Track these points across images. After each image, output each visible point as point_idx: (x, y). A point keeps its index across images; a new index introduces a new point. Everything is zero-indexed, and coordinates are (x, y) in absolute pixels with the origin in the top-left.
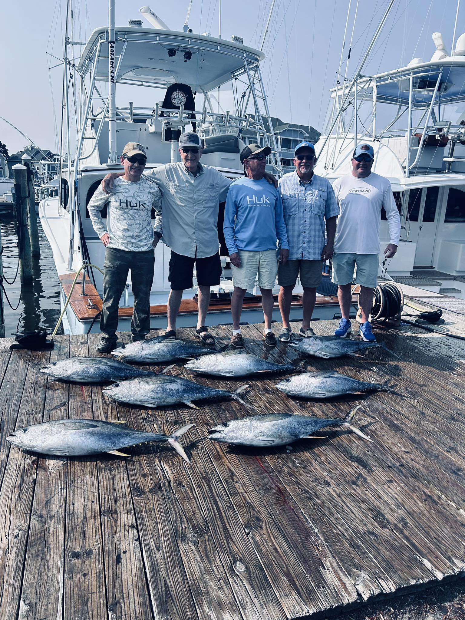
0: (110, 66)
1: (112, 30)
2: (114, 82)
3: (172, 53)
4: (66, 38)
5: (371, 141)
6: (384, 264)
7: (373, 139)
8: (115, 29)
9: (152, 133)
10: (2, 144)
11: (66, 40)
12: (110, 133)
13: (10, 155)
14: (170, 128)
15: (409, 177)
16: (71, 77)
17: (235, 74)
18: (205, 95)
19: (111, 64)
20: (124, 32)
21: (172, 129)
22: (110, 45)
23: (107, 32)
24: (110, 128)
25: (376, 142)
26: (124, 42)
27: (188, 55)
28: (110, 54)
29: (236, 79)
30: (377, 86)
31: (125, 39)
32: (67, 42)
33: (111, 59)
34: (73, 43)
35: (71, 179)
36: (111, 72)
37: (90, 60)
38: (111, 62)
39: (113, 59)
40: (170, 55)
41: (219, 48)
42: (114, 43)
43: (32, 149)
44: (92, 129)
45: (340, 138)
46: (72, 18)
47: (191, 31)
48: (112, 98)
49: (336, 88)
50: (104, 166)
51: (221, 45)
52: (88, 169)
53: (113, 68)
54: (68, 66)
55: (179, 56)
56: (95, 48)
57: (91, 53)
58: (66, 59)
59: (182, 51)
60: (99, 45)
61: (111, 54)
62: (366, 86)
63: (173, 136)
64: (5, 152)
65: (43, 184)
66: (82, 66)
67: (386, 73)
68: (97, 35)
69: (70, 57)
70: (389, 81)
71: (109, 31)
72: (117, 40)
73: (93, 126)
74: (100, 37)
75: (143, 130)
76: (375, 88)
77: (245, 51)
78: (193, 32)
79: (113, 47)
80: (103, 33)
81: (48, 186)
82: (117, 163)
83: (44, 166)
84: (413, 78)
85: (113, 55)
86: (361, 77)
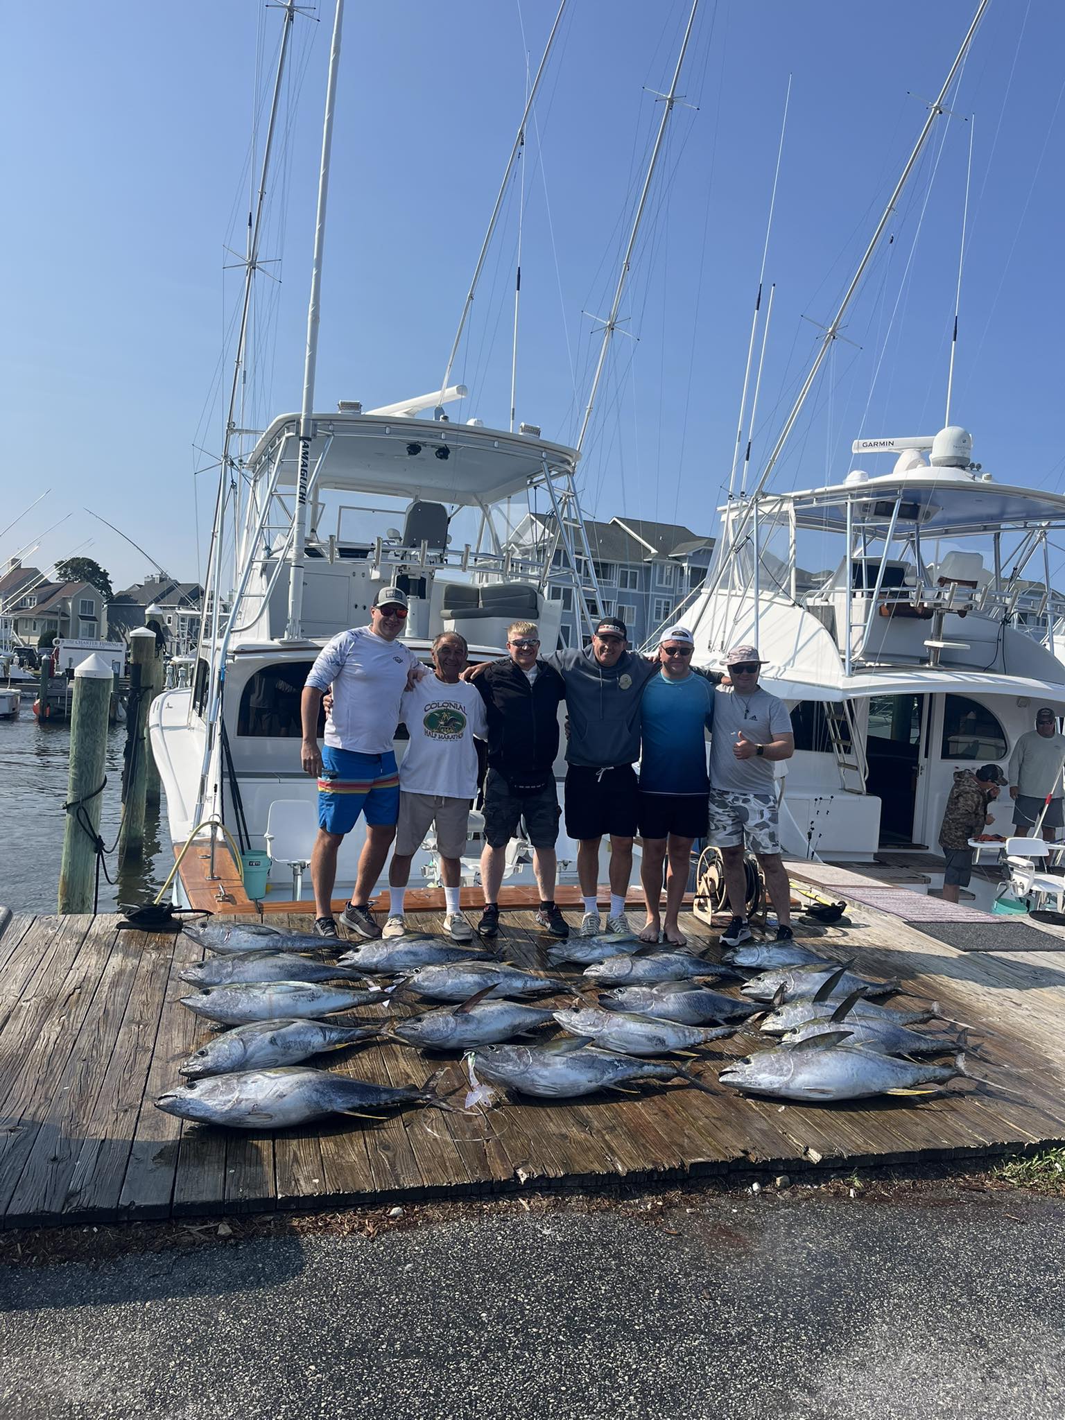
0: (299, 476)
1: (307, 420)
2: (304, 503)
3: (414, 449)
4: (229, 424)
5: (788, 606)
6: (810, 838)
7: (792, 602)
8: (314, 417)
9: (375, 581)
10: (102, 570)
11: (228, 427)
12: (291, 587)
13: (115, 592)
14: (407, 576)
15: (851, 676)
16: (234, 486)
17: (535, 480)
18: (484, 511)
19: (302, 474)
20: (329, 420)
21: (409, 577)
22: (301, 444)
23: (299, 423)
24: (292, 579)
25: (797, 607)
26: (328, 436)
27: (443, 453)
28: (300, 458)
29: (535, 488)
30: (795, 510)
31: (330, 431)
32: (231, 428)
33: (302, 466)
34: (241, 431)
35: (215, 664)
36: (301, 486)
37: (269, 459)
38: (302, 470)
39: (306, 466)
40: (410, 453)
41: (496, 444)
42: (309, 439)
43: (162, 580)
44: (261, 575)
45: (736, 596)
46: (244, 382)
47: (445, 418)
48: (298, 528)
49: (726, 507)
50: (276, 642)
51: (500, 439)
52: (247, 649)
53: (305, 479)
54: (229, 468)
55: (428, 453)
56: (277, 443)
57: (272, 447)
58: (226, 457)
59: (433, 446)
60: (284, 439)
61: (303, 457)
62: (776, 510)
63: (411, 590)
64: (106, 586)
65: (177, 655)
66: (255, 463)
67: (808, 492)
68: (282, 424)
69: (233, 454)
70: (815, 504)
71: (302, 421)
72: (314, 435)
73: (264, 570)
74: (288, 428)
75: (359, 575)
76: (792, 514)
77: (545, 447)
78: (450, 420)
79: (308, 447)
80: (292, 422)
81: (186, 659)
82: (301, 639)
83: (183, 620)
84: (852, 504)
85: (307, 459)
86: (765, 495)
